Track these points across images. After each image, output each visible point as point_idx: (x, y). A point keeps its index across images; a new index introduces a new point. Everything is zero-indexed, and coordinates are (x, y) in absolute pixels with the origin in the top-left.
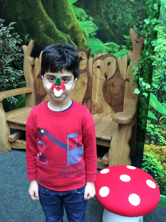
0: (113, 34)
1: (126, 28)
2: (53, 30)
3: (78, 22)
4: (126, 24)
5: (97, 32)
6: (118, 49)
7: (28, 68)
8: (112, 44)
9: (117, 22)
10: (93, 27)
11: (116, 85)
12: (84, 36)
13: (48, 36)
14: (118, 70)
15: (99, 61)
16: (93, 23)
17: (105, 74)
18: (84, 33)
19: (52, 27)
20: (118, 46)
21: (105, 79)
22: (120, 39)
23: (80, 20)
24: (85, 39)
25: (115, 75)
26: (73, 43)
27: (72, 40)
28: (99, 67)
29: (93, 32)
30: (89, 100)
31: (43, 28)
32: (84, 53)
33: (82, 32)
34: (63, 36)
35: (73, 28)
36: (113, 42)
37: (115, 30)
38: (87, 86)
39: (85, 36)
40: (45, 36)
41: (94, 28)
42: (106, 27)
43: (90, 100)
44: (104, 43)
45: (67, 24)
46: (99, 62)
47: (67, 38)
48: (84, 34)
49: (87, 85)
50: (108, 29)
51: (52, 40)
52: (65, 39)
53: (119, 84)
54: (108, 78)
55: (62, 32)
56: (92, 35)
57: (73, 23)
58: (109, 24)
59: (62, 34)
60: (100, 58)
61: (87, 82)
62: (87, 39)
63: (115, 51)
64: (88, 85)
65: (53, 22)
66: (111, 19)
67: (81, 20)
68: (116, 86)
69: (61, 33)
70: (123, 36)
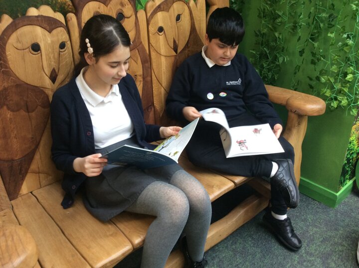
15: (160, 15)
17: (174, 41)
21: (174, 53)
28: (161, 29)
30: (149, 111)
38: (142, 82)
43: (153, 109)
46: (161, 19)
49: (142, 80)
60: (162, 7)
61: (141, 73)
64: (144, 78)
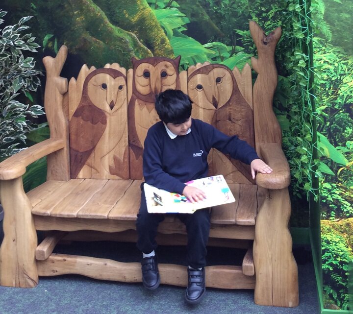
0: (217, 28)
1: (238, 18)
2: (102, 25)
3: (150, 10)
4: (238, 12)
5: (187, 25)
6: (228, 52)
7: (55, 99)
8: (218, 45)
9: (222, 9)
10: (180, 18)
11: (236, 118)
12: (164, 34)
13: (93, 35)
14: (236, 91)
16: (179, 12)
18: (163, 28)
19: (101, 20)
20: (229, 48)
22: (231, 36)
23: (154, 7)
24: (167, 39)
25: (232, 100)
26: (142, 46)
27: (141, 40)
29: (180, 26)
31: (83, 21)
32: (170, 63)
33: (159, 26)
34: (122, 34)
35: (142, 20)
36: (219, 41)
37: (220, 23)
39: (166, 32)
40: (87, 36)
41: (182, 19)
42: (203, 18)
44: (203, 43)
45: (129, 15)
47: (130, 38)
48: (163, 31)
50: (208, 21)
51: (101, 42)
52: (127, 40)
53: (242, 115)
54: (219, 106)
55: (121, 28)
56: (180, 31)
57: (143, 12)
58: (208, 13)
59: (121, 32)
62: (169, 38)
63: (224, 56)
65: (102, 11)
66: (211, 5)
67: (157, 7)
68: (237, 120)
69: (118, 30)
70: (236, 31)
